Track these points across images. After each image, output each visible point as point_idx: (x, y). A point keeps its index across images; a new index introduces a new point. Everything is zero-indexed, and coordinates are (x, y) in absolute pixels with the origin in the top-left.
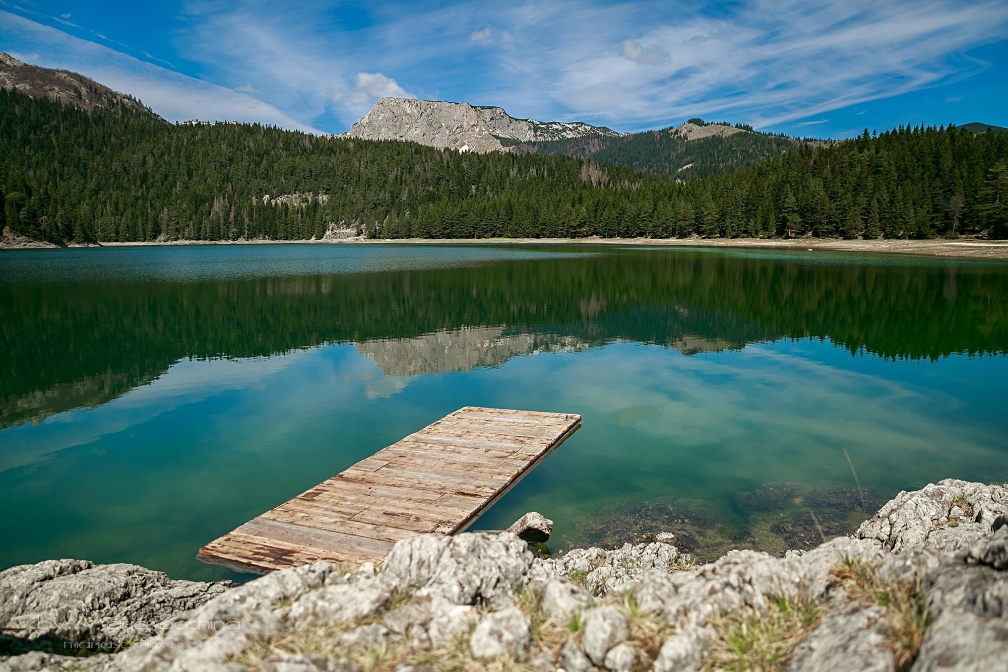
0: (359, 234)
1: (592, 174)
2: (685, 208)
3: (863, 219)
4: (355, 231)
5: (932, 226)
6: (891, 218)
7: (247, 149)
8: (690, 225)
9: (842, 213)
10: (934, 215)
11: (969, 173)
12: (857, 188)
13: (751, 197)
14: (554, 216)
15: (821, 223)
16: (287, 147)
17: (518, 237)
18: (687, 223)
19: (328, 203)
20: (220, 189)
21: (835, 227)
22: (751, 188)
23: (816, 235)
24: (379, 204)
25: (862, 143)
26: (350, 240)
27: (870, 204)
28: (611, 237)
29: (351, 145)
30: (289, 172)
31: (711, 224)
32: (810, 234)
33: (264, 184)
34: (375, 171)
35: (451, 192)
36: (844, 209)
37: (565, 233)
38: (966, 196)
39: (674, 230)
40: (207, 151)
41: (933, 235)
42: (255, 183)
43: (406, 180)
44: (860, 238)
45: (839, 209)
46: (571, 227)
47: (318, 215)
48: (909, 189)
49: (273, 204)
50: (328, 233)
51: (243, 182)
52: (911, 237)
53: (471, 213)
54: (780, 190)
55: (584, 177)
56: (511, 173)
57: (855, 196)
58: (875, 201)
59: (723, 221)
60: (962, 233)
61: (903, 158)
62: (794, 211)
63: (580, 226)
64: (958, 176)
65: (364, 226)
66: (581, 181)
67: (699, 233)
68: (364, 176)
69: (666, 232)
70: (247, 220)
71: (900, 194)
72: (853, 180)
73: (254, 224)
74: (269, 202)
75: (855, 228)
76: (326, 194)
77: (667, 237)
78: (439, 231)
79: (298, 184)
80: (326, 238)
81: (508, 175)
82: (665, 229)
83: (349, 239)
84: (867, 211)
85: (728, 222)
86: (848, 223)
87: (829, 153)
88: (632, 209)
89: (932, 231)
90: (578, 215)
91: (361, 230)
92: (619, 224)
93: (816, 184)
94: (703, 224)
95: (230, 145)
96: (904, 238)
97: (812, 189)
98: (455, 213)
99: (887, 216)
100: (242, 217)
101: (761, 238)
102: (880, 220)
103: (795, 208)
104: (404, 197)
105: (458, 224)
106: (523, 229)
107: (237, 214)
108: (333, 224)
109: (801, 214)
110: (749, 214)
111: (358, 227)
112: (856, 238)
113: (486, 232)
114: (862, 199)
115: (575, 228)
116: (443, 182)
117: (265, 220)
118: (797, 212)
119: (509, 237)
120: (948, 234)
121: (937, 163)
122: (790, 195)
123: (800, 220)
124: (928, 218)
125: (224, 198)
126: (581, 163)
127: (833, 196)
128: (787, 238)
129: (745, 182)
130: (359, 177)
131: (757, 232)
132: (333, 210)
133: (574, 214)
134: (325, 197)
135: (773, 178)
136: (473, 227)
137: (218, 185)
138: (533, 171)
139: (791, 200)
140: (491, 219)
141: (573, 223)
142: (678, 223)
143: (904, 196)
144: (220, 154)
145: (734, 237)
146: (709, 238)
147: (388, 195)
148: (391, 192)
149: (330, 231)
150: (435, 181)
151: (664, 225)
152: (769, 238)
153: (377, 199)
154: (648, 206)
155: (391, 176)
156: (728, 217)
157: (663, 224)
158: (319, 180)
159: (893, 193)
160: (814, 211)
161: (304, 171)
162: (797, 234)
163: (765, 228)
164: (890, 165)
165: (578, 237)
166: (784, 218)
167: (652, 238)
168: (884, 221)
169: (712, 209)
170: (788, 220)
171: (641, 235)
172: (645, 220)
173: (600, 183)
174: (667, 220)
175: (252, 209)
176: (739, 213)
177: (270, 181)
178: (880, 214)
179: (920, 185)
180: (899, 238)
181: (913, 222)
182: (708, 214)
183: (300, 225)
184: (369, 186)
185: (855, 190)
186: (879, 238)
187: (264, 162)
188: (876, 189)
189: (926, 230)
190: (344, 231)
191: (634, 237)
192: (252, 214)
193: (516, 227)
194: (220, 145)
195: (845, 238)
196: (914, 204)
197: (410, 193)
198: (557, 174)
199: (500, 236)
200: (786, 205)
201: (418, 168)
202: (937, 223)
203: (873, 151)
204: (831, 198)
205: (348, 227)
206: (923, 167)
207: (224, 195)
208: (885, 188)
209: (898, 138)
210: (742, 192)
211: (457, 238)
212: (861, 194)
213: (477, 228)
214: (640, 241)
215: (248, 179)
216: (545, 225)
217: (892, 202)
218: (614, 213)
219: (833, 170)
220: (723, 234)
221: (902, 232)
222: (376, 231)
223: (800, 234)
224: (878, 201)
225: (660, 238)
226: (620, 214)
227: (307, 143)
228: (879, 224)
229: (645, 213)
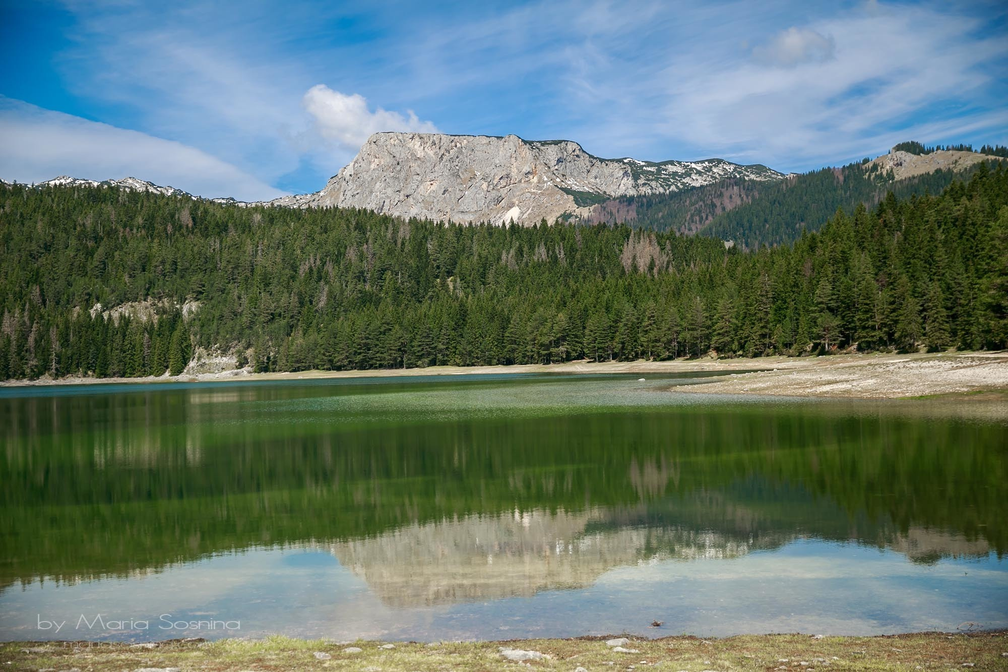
0: (241, 366)
1: (642, 253)
4: (234, 361)
7: (78, 229)
8: (704, 337)
13: (780, 286)
16: (149, 225)
17: (473, 365)
18: (698, 333)
19: (198, 314)
20: (20, 296)
21: (887, 333)
23: (863, 348)
24: (280, 315)
26: (226, 376)
28: (602, 359)
29: (258, 217)
30: (138, 266)
32: (854, 347)
33: (97, 285)
34: (278, 259)
35: (398, 292)
37: (536, 356)
39: (681, 346)
40: (10, 233)
42: (80, 284)
43: (327, 273)
44: (923, 349)
46: (542, 345)
47: (177, 334)
49: (106, 318)
50: (192, 364)
51: (61, 284)
53: (397, 327)
55: (625, 257)
56: (504, 256)
63: (557, 343)
65: (250, 352)
66: (619, 265)
67: (717, 350)
68: (258, 270)
70: (56, 346)
73: (69, 352)
74: (100, 316)
75: (914, 335)
76: (197, 299)
78: (347, 357)
79: (152, 284)
80: (188, 373)
81: (499, 259)
82: (667, 346)
83: (224, 373)
86: (904, 326)
90: (554, 325)
91: (246, 359)
94: (717, 334)
95: (53, 224)
98: (371, 328)
100: (49, 342)
103: (832, 304)
104: (322, 301)
105: (376, 345)
106: (481, 351)
107: (41, 337)
108: (201, 349)
110: (776, 315)
111: (240, 353)
112: (916, 351)
113: (420, 357)
115: (547, 347)
116: (388, 275)
117: (87, 346)
118: (831, 310)
119: (458, 365)
122: (829, 281)
123: (835, 323)
125: (23, 310)
126: (625, 237)
128: (824, 353)
130: (252, 271)
132: (202, 326)
134: (194, 306)
136: (400, 350)
137: (17, 289)
138: (541, 253)
140: (428, 337)
141: (545, 340)
144: (30, 239)
145: (756, 355)
147: (294, 299)
148: (300, 296)
149: (195, 360)
150: (376, 275)
151: (667, 339)
153: (277, 307)
155: (303, 269)
158: (188, 278)
161: (163, 262)
163: (795, 338)
165: (555, 362)
172: (645, 331)
175: (67, 328)
177: (105, 281)
183: (146, 351)
184: (267, 285)
187: (101, 250)
190: (217, 360)
191: (632, 360)
192: (68, 335)
193: (469, 348)
194: (36, 222)
197: (331, 296)
198: (580, 256)
199: (444, 363)
200: (817, 300)
201: (352, 254)
205: (224, 352)
207: (24, 305)
211: (376, 368)
213: (405, 352)
214: (639, 366)
215: (71, 279)
216: (514, 342)
218: (606, 321)
222: (269, 358)
226: (614, 321)
227: (185, 217)
229: (649, 318)
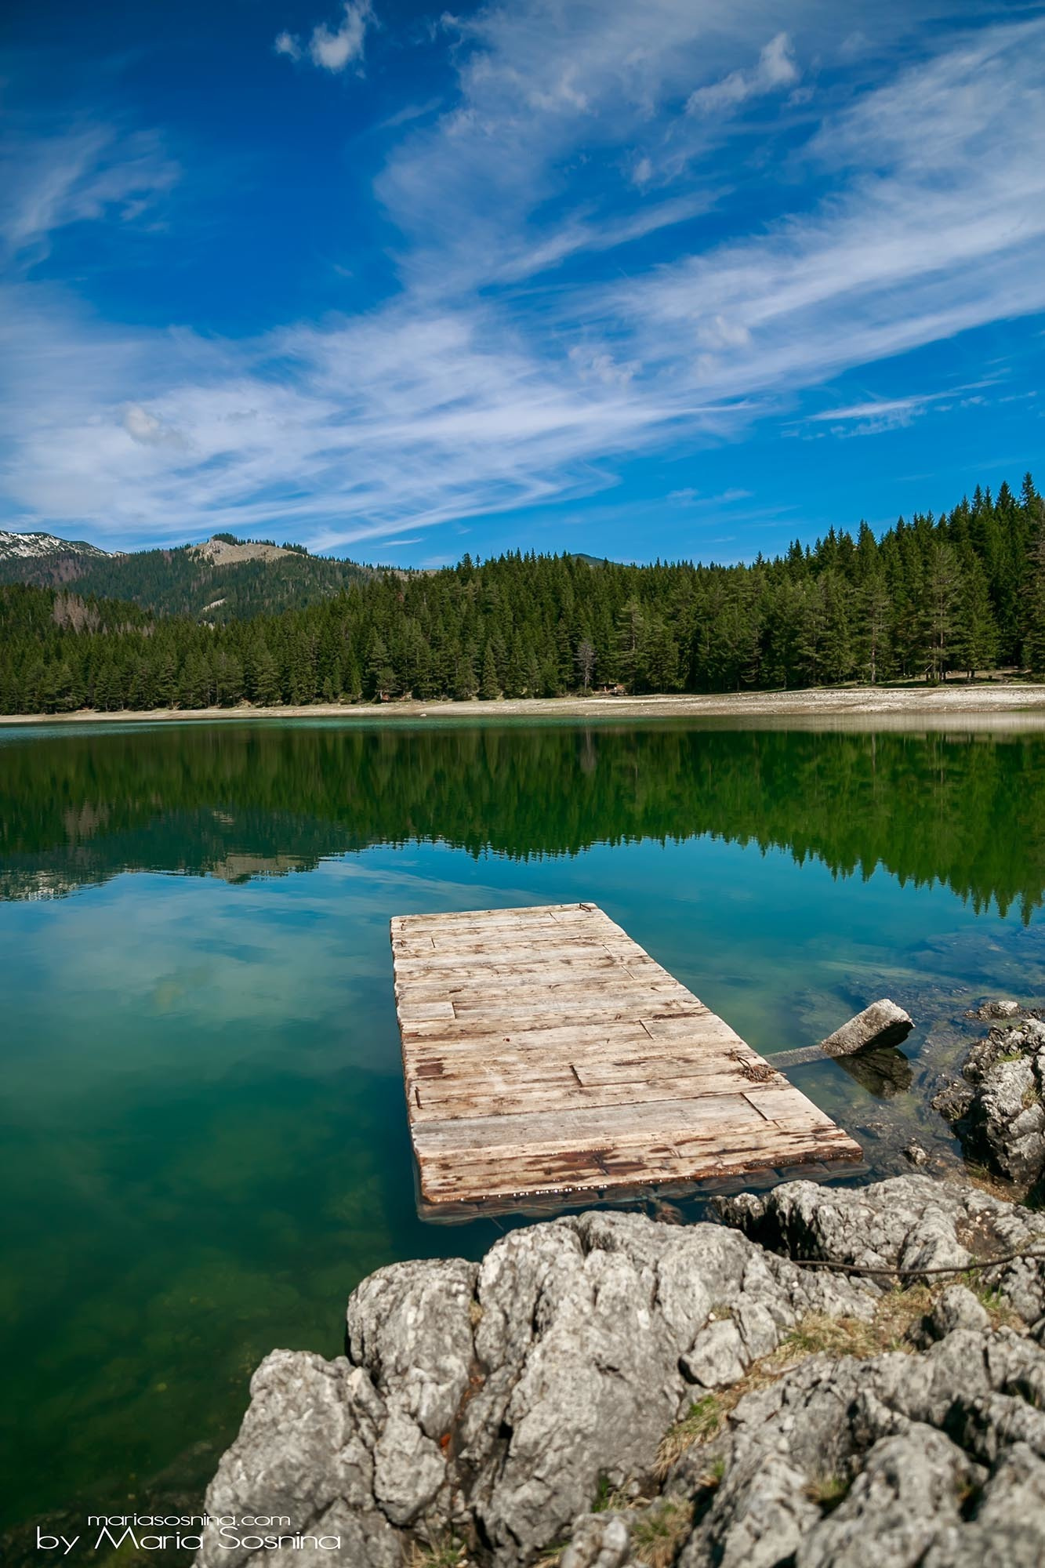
1: (73, 612)
2: (228, 663)
3: (476, 674)
5: (561, 681)
6: (510, 671)
8: (238, 688)
9: (449, 666)
10: (562, 666)
11: (595, 613)
12: (465, 633)
13: (324, 645)
14: (15, 680)
15: (422, 680)
18: (233, 684)
21: (442, 684)
22: (322, 633)
23: (418, 696)
25: (464, 573)
27: (483, 654)
28: (113, 709)
31: (268, 686)
32: (409, 695)
36: (451, 661)
37: (36, 706)
38: (595, 642)
39: (214, 695)
41: (563, 692)
44: (475, 698)
45: (445, 661)
46: (47, 695)
48: (528, 633)
52: (537, 696)
54: (363, 635)
55: (58, 616)
57: (464, 641)
58: (489, 648)
59: (286, 680)
60: (596, 689)
61: (518, 594)
62: (385, 665)
63: (62, 693)
64: (583, 616)
66: (54, 624)
67: (252, 698)
69: (202, 699)
71: (518, 640)
72: (457, 622)
75: (467, 686)
77: (203, 707)
82: (200, 696)
84: (481, 662)
85: (293, 682)
86: (458, 679)
87: (422, 584)
88: (144, 666)
89: (561, 687)
90: (57, 676)
92: (126, 689)
93: (410, 626)
94: (257, 685)
96: (529, 697)
97: (407, 633)
99: (506, 668)
101: (342, 704)
102: (498, 674)
103: (387, 660)
109: (394, 668)
110: (323, 669)
112: (470, 699)
114: (473, 647)
115: (52, 697)
118: (389, 665)
120: (583, 689)
121: (557, 601)
122: (379, 642)
123: (394, 676)
124: (556, 671)
126: (52, 596)
127: (435, 643)
128: (379, 701)
129: (313, 624)
131: (335, 695)
133: (50, 676)
135: (351, 618)
139: (380, 649)
141: (49, 690)
142: (219, 686)
143: (524, 642)
145: (303, 704)
146: (267, 706)
151: (199, 690)
152: (354, 702)
154: (171, 661)
156: (293, 675)
157: (195, 687)
159: (510, 637)
160: (411, 664)
162: (392, 696)
163: (347, 689)
164: (503, 602)
165: (59, 711)
166: (373, 674)
167: (180, 709)
168: (502, 676)
169: (268, 664)
170: (378, 677)
171: (162, 704)
172: (167, 683)
173: (86, 628)
174: (202, 681)
176: (309, 669)
178: (496, 666)
179: (541, 628)
180: (523, 697)
181: (537, 676)
182: (264, 671)
185: (462, 634)
186: (498, 698)
188: (489, 633)
189: (554, 685)
191: (151, 709)
195: (456, 700)
196: (537, 653)
198: (12, 613)
200: (373, 657)
202: (567, 677)
203: (479, 584)
204: (433, 646)
206: (542, 605)
208: (499, 632)
209: (507, 568)
210: (310, 638)
212: (471, 639)
214: (161, 714)
217: (510, 650)
218: (117, 672)
219: (431, 608)
220: (287, 700)
221: (525, 690)
223: (396, 695)
224: (494, 650)
225: (194, 708)
226: (127, 674)
228: (496, 680)
229: (166, 672)
